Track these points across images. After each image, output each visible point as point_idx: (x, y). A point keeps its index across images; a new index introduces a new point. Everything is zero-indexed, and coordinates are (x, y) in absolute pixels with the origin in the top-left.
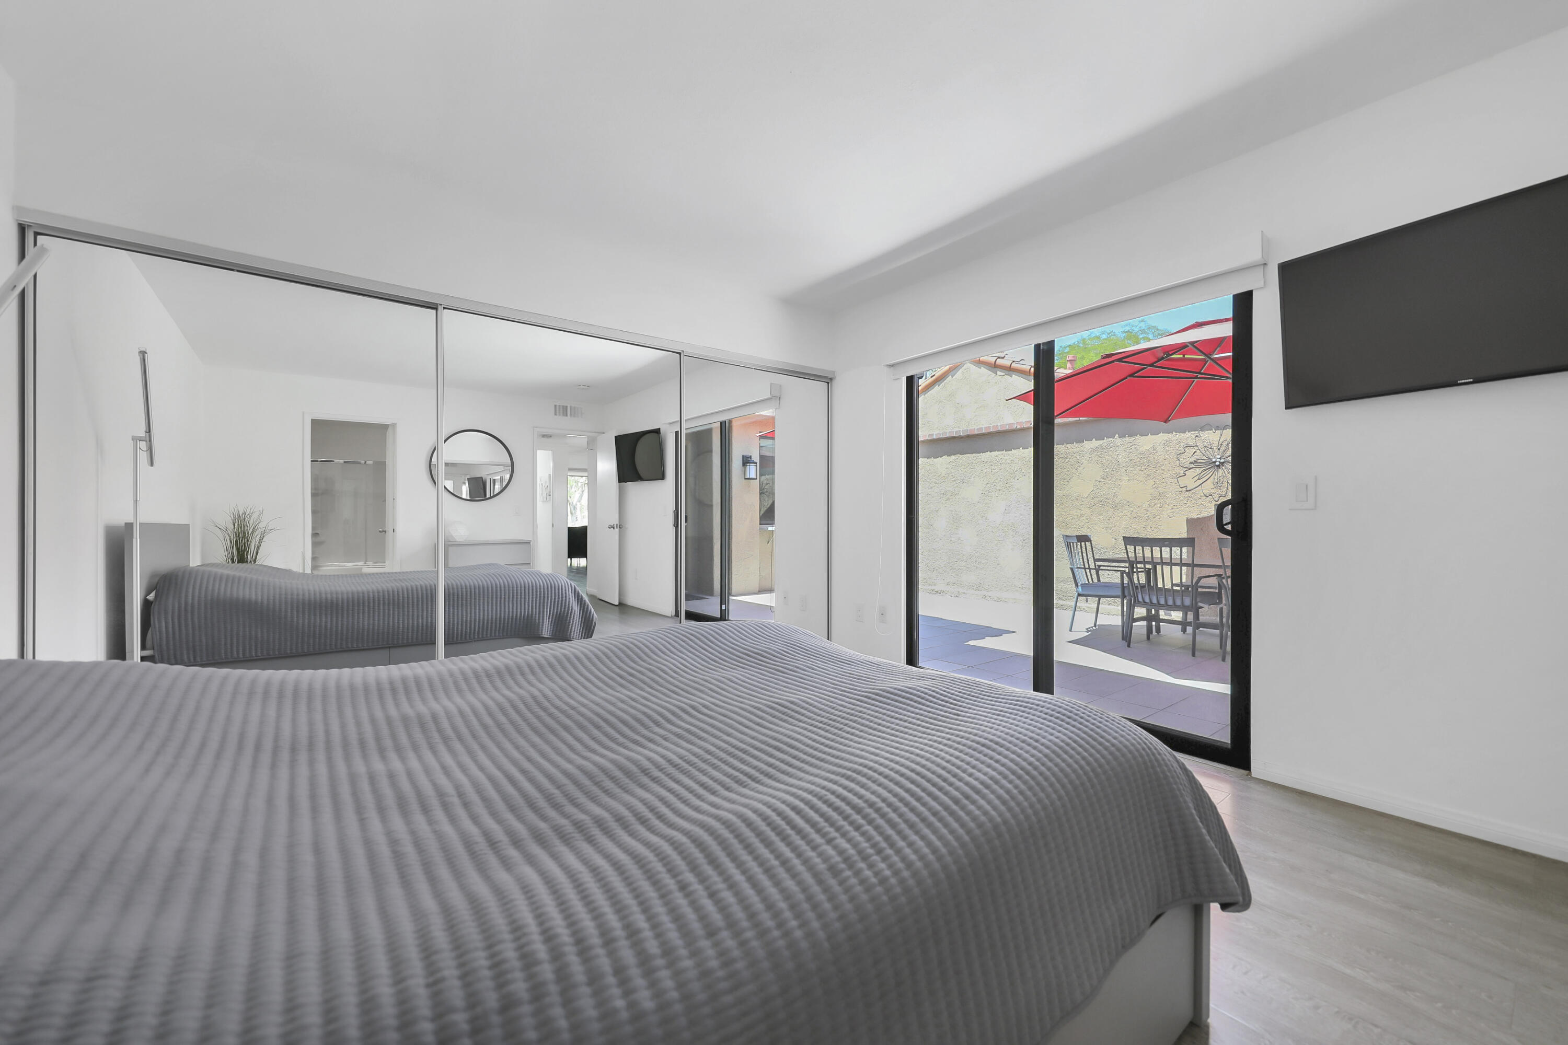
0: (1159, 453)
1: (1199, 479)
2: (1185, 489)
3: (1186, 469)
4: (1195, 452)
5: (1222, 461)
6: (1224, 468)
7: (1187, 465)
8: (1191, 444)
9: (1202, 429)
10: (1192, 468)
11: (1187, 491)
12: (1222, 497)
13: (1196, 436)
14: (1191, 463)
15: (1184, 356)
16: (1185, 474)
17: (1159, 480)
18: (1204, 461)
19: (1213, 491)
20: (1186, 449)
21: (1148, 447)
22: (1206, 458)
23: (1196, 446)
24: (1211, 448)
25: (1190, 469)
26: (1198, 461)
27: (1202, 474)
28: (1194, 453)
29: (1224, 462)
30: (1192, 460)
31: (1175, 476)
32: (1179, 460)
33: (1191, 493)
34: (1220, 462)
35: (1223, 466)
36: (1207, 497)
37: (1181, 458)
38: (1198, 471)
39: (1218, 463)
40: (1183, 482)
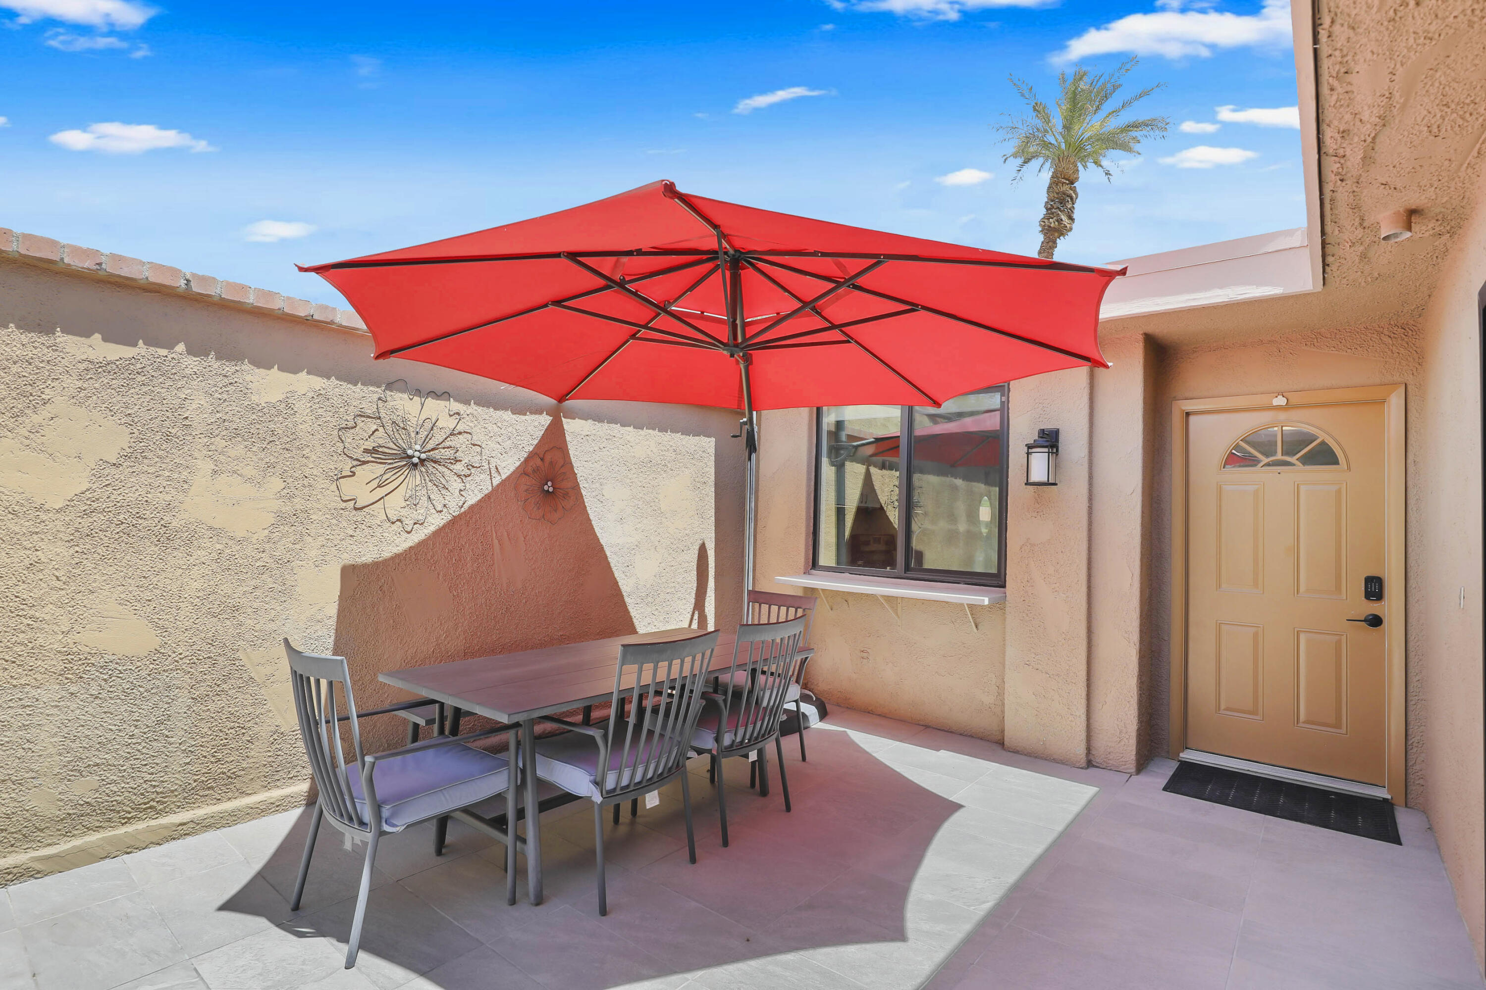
0: (298, 418)
1: (379, 486)
2: (352, 503)
3: (355, 463)
4: (377, 430)
5: (423, 456)
6: (423, 469)
7: (358, 454)
8: (369, 412)
9: (390, 386)
10: (368, 462)
11: (356, 509)
12: (418, 525)
13: (380, 399)
14: (366, 451)
15: (702, 313)
16: (354, 474)
17: (296, 479)
18: (391, 451)
19: (404, 512)
20: (359, 420)
21: (275, 396)
22: (396, 448)
23: (379, 418)
24: (403, 428)
25: (364, 463)
26: (380, 450)
27: (385, 477)
28: (374, 432)
29: (424, 460)
30: (369, 445)
31: (332, 474)
32: (343, 442)
33: (362, 513)
34: (419, 458)
35: (423, 465)
36: (393, 523)
37: (348, 437)
38: (380, 469)
39: (415, 460)
40: (349, 488)
